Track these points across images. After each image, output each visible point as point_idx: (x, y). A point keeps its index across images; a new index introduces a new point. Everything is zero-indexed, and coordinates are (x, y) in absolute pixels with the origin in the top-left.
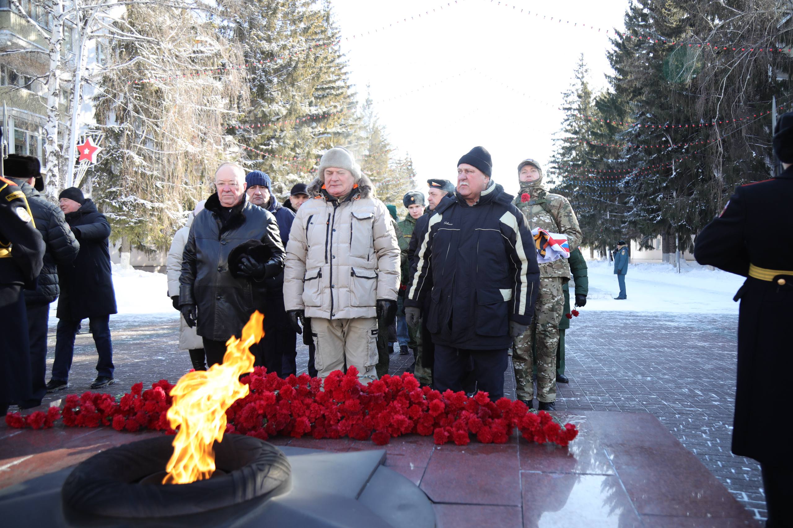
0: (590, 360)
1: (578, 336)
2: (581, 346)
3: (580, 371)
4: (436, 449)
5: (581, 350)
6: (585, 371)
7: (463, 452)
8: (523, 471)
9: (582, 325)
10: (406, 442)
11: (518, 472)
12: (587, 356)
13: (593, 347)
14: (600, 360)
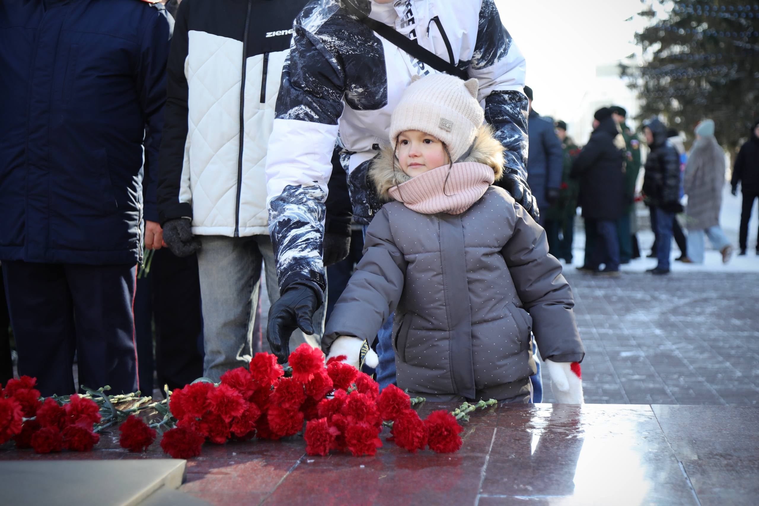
0: (706, 355)
1: (686, 314)
2: (690, 332)
3: (681, 374)
4: (303, 462)
5: (687, 339)
6: (691, 375)
7: (362, 466)
8: (485, 496)
9: (697, 296)
10: (239, 453)
11: (474, 498)
12: (702, 350)
13: (716, 333)
14: (728, 357)
